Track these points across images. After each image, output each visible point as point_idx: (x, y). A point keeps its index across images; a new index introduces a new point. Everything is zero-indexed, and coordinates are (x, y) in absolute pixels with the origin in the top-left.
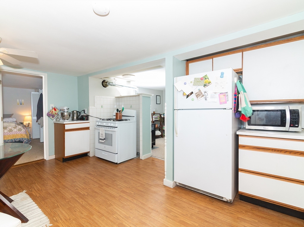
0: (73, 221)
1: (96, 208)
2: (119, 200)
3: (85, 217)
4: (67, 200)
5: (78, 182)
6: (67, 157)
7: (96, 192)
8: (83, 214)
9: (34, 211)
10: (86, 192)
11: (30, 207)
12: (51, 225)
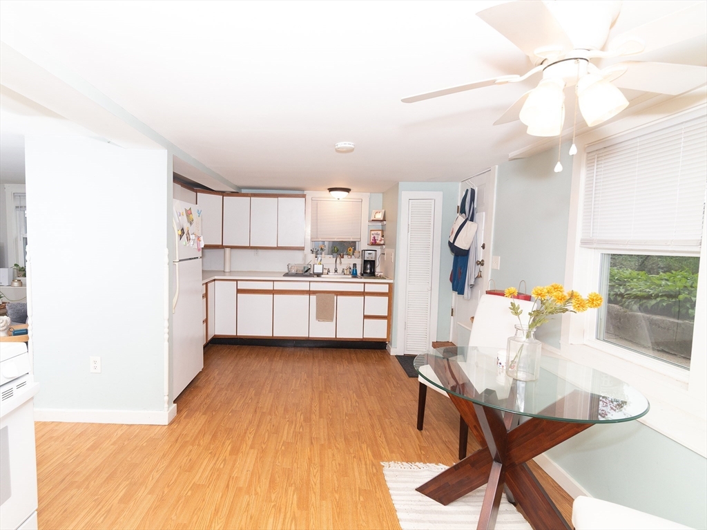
12: (382, 463)
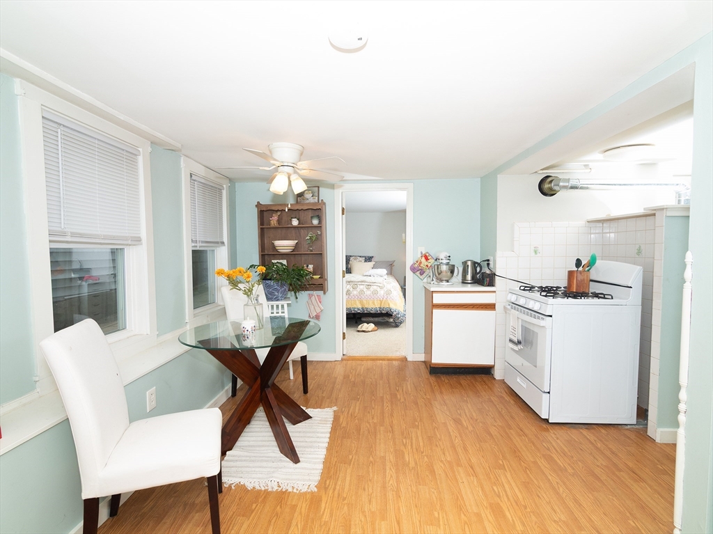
0: (346, 506)
1: (401, 508)
2: (465, 523)
3: (367, 514)
4: (371, 459)
5: (422, 429)
6: (436, 364)
7: (433, 472)
8: (370, 504)
9: (318, 450)
10: (415, 459)
11: (318, 440)
12: (316, 490)
